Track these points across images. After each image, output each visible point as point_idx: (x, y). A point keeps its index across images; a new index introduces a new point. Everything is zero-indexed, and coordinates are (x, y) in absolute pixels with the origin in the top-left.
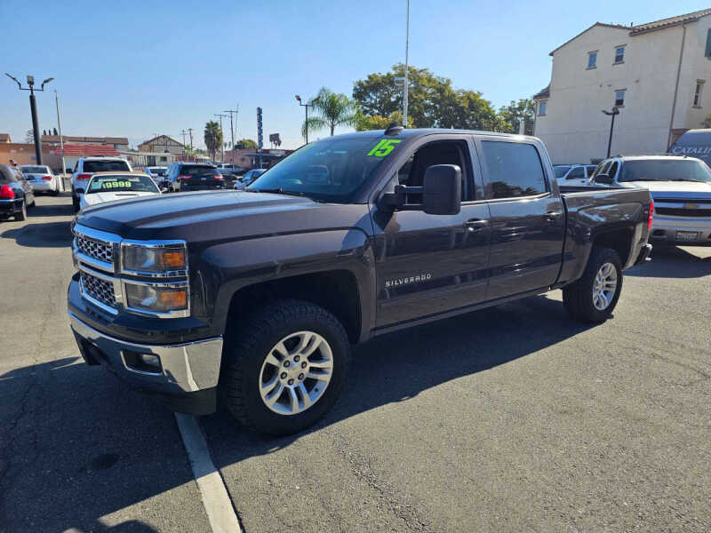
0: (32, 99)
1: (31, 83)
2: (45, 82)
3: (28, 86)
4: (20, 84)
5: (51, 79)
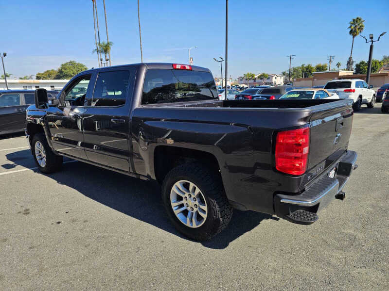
0: (371, 47)
1: (372, 38)
2: (382, 35)
3: (369, 40)
4: (366, 40)
5: (385, 33)
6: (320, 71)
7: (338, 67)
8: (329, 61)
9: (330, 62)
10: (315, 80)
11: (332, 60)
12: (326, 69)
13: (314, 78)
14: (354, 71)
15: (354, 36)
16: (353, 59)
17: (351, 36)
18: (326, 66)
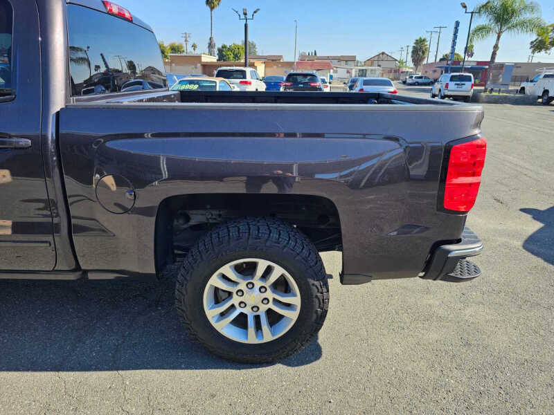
0: (246, 26)
1: (245, 14)
2: (255, 12)
3: (243, 16)
4: (240, 16)
5: (258, 10)
6: (175, 53)
7: (194, 49)
8: (184, 39)
9: (186, 41)
10: (173, 65)
11: (188, 39)
12: (183, 51)
13: (171, 63)
14: (217, 57)
15: (212, 8)
16: (215, 40)
17: (208, 8)
18: (182, 47)
